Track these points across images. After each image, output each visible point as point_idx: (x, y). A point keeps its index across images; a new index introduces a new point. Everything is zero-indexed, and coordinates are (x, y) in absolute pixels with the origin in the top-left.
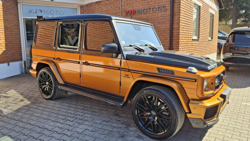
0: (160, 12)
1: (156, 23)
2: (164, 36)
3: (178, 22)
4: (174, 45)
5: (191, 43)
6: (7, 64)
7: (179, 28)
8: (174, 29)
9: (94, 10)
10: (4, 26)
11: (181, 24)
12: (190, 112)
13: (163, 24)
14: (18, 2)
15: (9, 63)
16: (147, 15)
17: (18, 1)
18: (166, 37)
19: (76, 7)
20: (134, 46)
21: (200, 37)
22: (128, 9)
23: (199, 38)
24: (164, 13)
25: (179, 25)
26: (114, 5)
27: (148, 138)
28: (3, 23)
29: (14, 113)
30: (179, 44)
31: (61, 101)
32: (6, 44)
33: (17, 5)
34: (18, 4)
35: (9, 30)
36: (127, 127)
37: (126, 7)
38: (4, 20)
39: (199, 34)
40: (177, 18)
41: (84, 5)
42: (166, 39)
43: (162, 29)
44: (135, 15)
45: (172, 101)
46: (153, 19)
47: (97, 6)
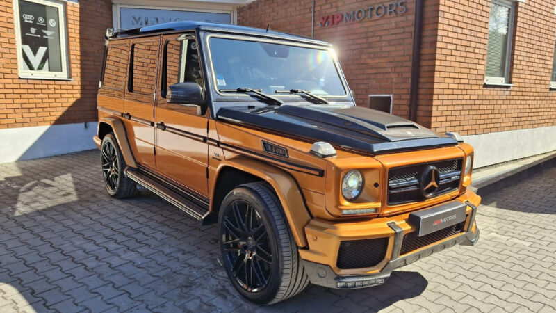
0: (393, 17)
1: (384, 43)
2: (400, 75)
3: (432, 39)
4: (421, 97)
5: (480, 92)
6: (83, 124)
7: (435, 54)
8: (423, 57)
9: (263, 16)
10: (81, 51)
11: (439, 45)
12: (306, 248)
13: (400, 44)
14: (113, 4)
15: (87, 124)
16: (366, 24)
17: (114, 2)
18: (405, 75)
19: (228, 10)
20: (252, 91)
21: (514, 80)
22: (328, 11)
23: (510, 82)
24: (403, 18)
25: (435, 47)
26: (300, 5)
27: (238, 297)
28: (78, 44)
29: (32, 215)
30: (432, 94)
31: (133, 202)
32: (82, 85)
33: (111, 10)
34: (113, 6)
35: (90, 58)
36: (215, 269)
37: (323, 7)
38: (81, 38)
39: (511, 73)
40: (432, 30)
41: (244, 7)
42: (404, 82)
43: (397, 56)
44: (340, 24)
45: (275, 218)
46: (377, 34)
47: (268, 7)
